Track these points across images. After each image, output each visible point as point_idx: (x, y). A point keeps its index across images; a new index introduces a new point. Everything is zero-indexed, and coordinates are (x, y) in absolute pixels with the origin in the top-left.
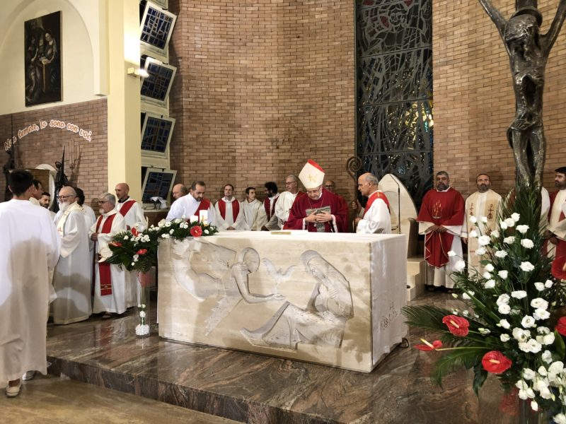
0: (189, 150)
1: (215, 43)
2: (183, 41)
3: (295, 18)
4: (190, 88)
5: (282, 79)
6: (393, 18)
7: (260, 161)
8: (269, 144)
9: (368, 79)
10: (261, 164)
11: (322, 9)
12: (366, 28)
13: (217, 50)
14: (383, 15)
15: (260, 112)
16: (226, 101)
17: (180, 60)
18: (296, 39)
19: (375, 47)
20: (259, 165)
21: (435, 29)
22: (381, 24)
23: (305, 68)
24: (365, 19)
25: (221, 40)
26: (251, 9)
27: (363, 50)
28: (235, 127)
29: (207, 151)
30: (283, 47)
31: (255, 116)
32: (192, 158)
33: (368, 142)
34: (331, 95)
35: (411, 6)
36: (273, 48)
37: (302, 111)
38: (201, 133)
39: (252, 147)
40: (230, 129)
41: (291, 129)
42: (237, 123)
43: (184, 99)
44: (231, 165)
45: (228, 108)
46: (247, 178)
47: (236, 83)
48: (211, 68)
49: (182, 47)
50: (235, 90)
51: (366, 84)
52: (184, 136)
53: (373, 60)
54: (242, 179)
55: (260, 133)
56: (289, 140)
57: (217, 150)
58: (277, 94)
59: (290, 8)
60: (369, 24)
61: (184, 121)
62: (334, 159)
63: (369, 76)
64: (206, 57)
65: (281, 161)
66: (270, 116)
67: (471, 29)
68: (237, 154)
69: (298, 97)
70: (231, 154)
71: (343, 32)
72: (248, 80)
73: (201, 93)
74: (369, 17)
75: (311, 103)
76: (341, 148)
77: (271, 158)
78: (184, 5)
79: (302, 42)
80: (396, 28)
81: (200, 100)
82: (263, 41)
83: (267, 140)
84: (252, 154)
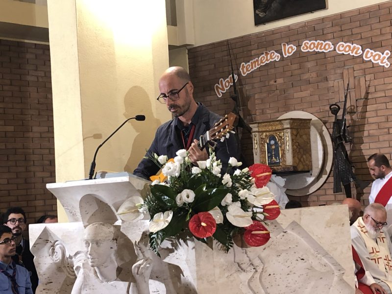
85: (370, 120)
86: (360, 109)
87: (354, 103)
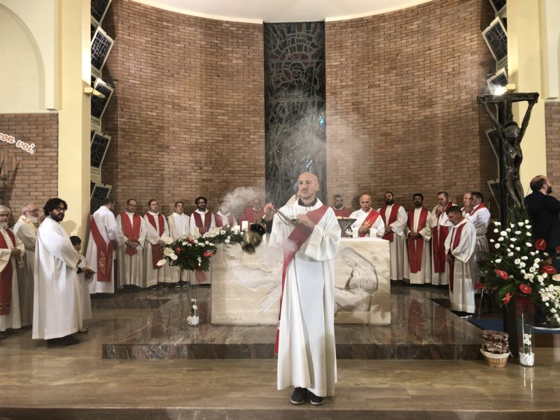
0: (123, 167)
1: (147, 71)
2: (119, 65)
3: (216, 60)
4: (125, 110)
5: (205, 110)
6: (294, 72)
7: (185, 180)
8: (194, 165)
9: (273, 118)
10: (186, 182)
11: (238, 56)
12: (272, 77)
13: (149, 78)
14: (286, 69)
15: (186, 136)
16: (155, 124)
17: (115, 82)
18: (216, 77)
19: (279, 93)
20: (184, 183)
21: (327, 88)
22: (284, 76)
23: (224, 102)
24: (271, 69)
25: (152, 69)
26: (179, 45)
27: (269, 95)
28: (163, 148)
29: (139, 168)
30: (204, 82)
31: (181, 139)
32: (125, 174)
33: (274, 168)
34: (246, 128)
35: (308, 66)
36: (196, 82)
37: (222, 139)
38: (133, 151)
39: (178, 167)
40: (159, 149)
41: (213, 153)
42: (166, 144)
43: (119, 119)
44: (160, 182)
45: (158, 130)
46: (173, 194)
47: (164, 109)
48: (142, 93)
49: (118, 70)
50: (164, 115)
51: (272, 121)
52: (119, 153)
53: (278, 103)
54: (169, 195)
55: (186, 155)
56: (211, 162)
57: (147, 168)
58: (199, 122)
59: (212, 50)
60: (275, 74)
61: (119, 139)
62: (248, 181)
63: (275, 116)
64: (139, 82)
65: (204, 180)
66: (195, 140)
67: (354, 92)
68: (166, 173)
69: (218, 126)
70: (159, 172)
71: (255, 78)
72: (176, 107)
73: (133, 114)
74: (274, 69)
75: (229, 133)
76: (254, 172)
77: (194, 177)
78: (120, 32)
79: (221, 81)
80: (296, 81)
81: (133, 121)
82: (188, 75)
83: (191, 161)
84: (178, 173)
85: (17, 186)
86: (10, 178)
87: (6, 173)
